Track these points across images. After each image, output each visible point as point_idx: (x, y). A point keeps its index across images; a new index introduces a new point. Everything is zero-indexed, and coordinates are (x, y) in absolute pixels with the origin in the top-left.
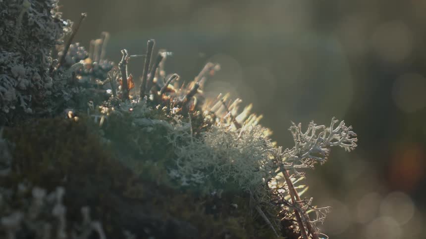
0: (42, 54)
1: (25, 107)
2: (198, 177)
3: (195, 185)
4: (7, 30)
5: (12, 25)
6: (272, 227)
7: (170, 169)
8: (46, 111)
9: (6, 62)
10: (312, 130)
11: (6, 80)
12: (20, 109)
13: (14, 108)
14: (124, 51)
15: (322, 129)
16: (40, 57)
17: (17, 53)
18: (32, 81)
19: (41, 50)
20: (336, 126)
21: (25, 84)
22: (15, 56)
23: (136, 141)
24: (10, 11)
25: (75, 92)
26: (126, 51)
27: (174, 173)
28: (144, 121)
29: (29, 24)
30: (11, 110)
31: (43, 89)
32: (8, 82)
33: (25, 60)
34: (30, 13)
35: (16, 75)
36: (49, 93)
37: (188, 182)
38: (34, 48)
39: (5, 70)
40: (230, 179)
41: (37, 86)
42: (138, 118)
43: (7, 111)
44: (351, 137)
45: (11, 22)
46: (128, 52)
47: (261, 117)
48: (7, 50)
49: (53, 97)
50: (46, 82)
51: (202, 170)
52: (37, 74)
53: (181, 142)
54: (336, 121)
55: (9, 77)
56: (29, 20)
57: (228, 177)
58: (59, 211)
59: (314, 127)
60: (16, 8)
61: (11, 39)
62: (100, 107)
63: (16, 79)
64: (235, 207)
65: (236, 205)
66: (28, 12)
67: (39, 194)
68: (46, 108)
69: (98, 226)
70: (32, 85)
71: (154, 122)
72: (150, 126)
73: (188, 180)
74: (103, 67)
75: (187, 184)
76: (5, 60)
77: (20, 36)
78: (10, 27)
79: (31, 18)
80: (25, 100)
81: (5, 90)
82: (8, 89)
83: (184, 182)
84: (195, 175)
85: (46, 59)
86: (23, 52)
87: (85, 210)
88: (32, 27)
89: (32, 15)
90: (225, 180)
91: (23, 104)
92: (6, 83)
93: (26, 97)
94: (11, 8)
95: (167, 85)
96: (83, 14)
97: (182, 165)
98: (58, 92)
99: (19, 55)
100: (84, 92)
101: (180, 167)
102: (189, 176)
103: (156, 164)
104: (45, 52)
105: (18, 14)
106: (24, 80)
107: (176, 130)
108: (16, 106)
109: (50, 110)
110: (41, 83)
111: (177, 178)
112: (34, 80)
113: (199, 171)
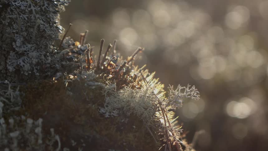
0: (48, 45)
1: (36, 72)
2: (115, 112)
3: (113, 117)
4: (29, 33)
5: (32, 31)
6: (154, 138)
7: (100, 108)
8: (47, 74)
9: (27, 50)
10: (179, 89)
11: (26, 59)
12: (33, 74)
13: (30, 72)
14: (88, 45)
15: (184, 89)
16: (46, 46)
17: (34, 45)
18: (40, 59)
19: (48, 43)
20: (190, 88)
21: (36, 62)
22: (33, 46)
23: (85, 94)
24: (31, 24)
25: (63, 64)
26: (89, 44)
27: (102, 110)
28: (91, 83)
29: (41, 30)
30: (29, 74)
31: (45, 64)
32: (27, 61)
33: (38, 48)
34: (42, 25)
35: (31, 57)
36: (48, 65)
37: (109, 115)
38: (44, 41)
39: (26, 54)
40: (133, 113)
41: (42, 62)
42: (89, 81)
43: (27, 74)
44: (197, 94)
45: (32, 29)
46: (90, 45)
47: (158, 79)
48: (29, 43)
49: (51, 67)
50: (47, 60)
51: (118, 109)
52: (43, 56)
53: (109, 94)
54: (189, 86)
55: (27, 58)
56: (41, 28)
57: (131, 113)
58: (38, 130)
59: (180, 87)
60: (35, 22)
61: (31, 38)
62: (70, 75)
63: (31, 59)
64: (134, 128)
65: (134, 127)
66: (40, 24)
67: (30, 121)
68: (47, 72)
69: (57, 138)
70: (40, 61)
71: (96, 83)
72: (94, 86)
73: (109, 114)
74: (83, 49)
75: (109, 117)
76: (26, 49)
77: (36, 36)
78: (31, 32)
79: (42, 27)
80: (36, 69)
81: (25, 64)
82: (26, 64)
83: (107, 115)
84: (114, 111)
85: (49, 47)
86: (37, 44)
87: (52, 130)
88: (43, 31)
89: (42, 26)
90: (129, 114)
91: (35, 71)
92: (26, 61)
93: (37, 67)
94: (32, 22)
95: (110, 62)
96: (70, 24)
97: (107, 106)
98: (54, 64)
99: (35, 46)
100: (68, 64)
101: (106, 107)
102: (110, 112)
103: (94, 106)
104: (49, 43)
105: (35, 25)
106: (34, 60)
107: (106, 89)
108: (31, 72)
109: (49, 74)
110: (44, 60)
111: (103, 113)
112: (41, 59)
113: (116, 109)
